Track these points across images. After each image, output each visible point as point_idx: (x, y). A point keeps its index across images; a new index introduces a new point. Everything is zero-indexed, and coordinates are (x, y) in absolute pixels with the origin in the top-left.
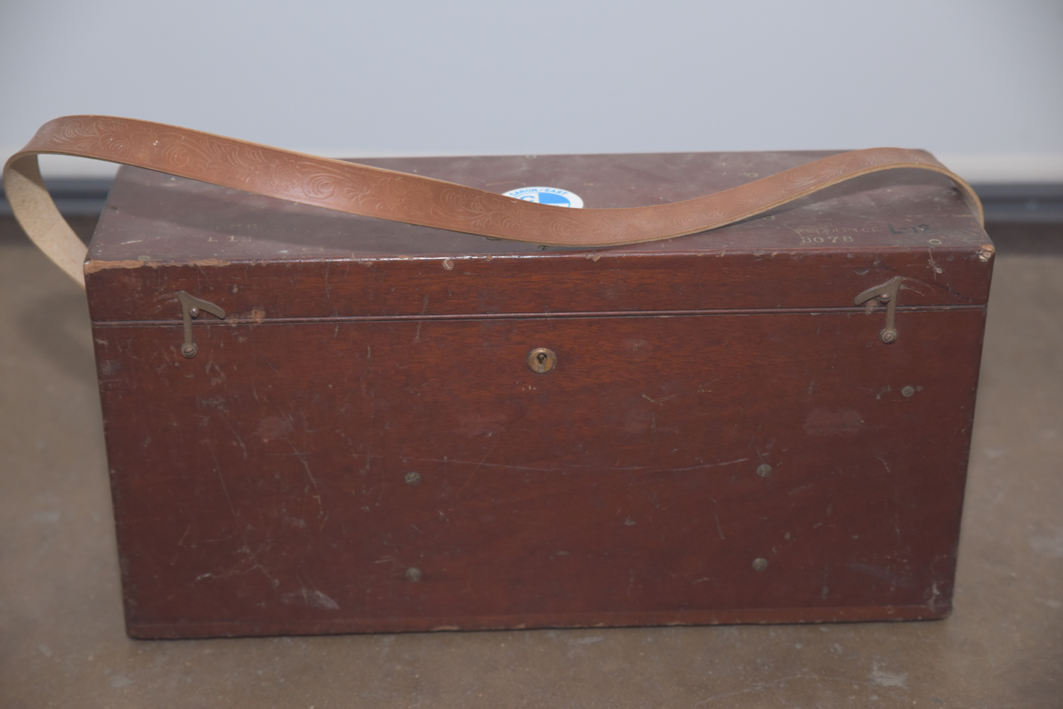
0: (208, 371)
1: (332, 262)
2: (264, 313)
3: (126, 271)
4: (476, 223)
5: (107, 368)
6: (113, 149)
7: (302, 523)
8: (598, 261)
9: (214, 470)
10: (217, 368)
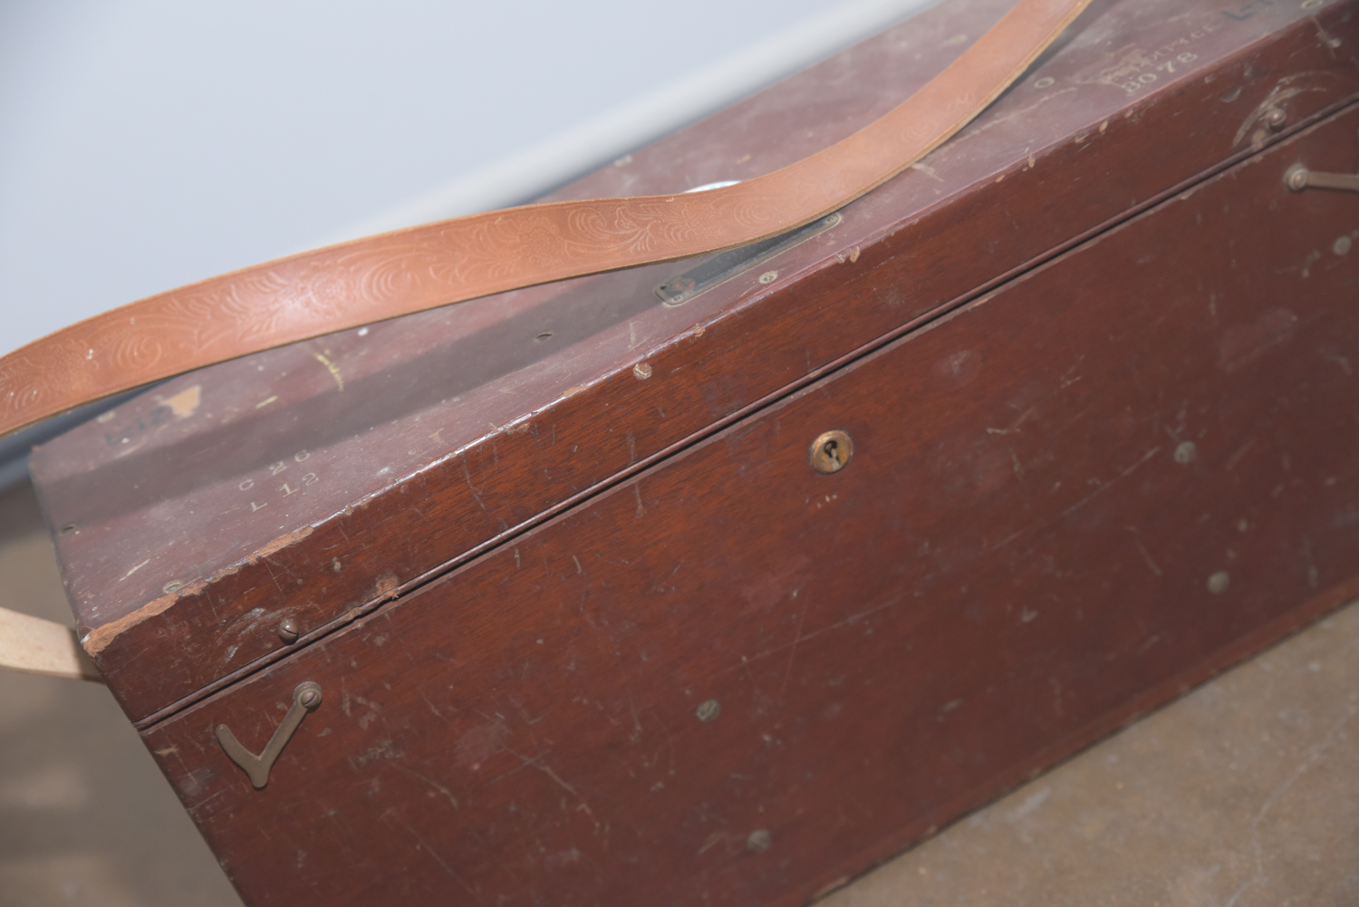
0: (348, 712)
1: (467, 452)
2: (395, 579)
3: (154, 622)
4: (636, 247)
5: (193, 784)
6: (24, 404)
7: (575, 854)
8: (860, 258)
9: (418, 847)
10: (360, 700)
